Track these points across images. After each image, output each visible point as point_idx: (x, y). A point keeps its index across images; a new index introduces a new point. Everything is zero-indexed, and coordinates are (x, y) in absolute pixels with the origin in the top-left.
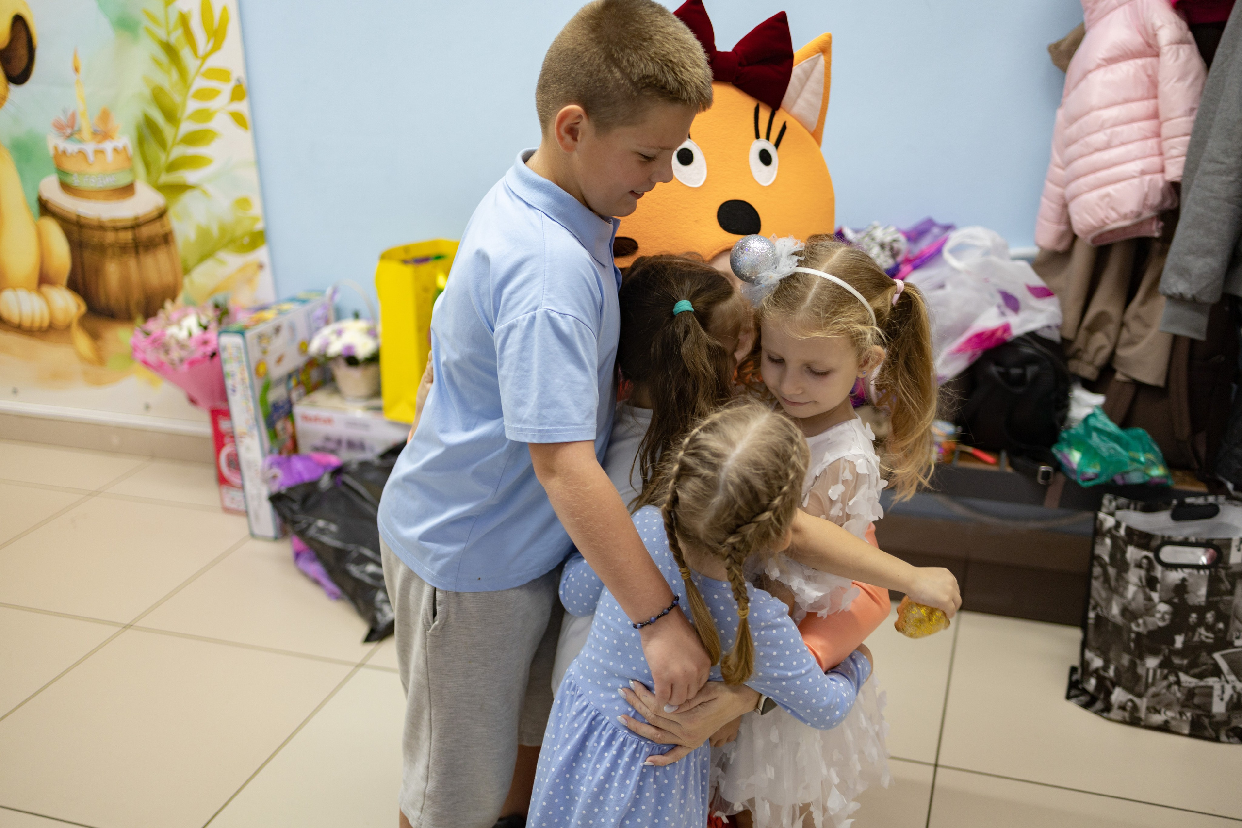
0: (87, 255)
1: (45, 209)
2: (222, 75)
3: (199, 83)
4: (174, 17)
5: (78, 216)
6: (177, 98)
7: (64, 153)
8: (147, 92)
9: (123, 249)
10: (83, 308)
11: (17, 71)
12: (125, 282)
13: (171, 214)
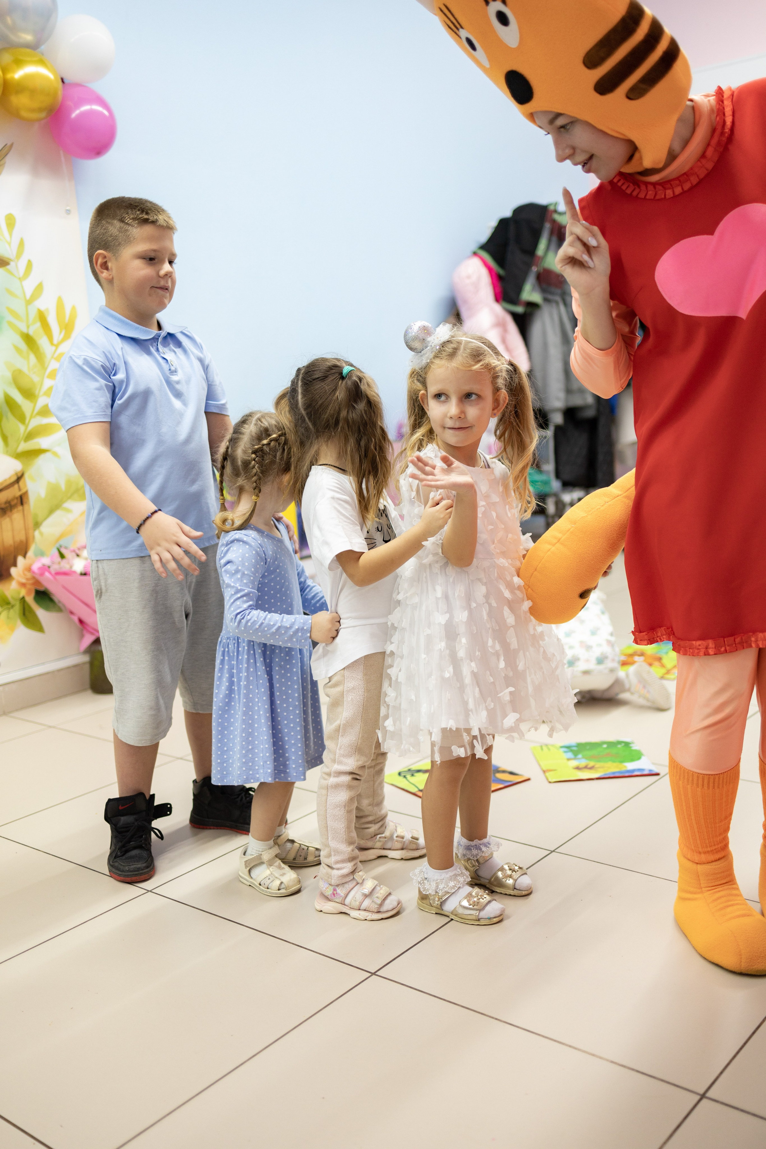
4: (33, 314)
6: (36, 379)
8: (9, 375)
13: (26, 476)
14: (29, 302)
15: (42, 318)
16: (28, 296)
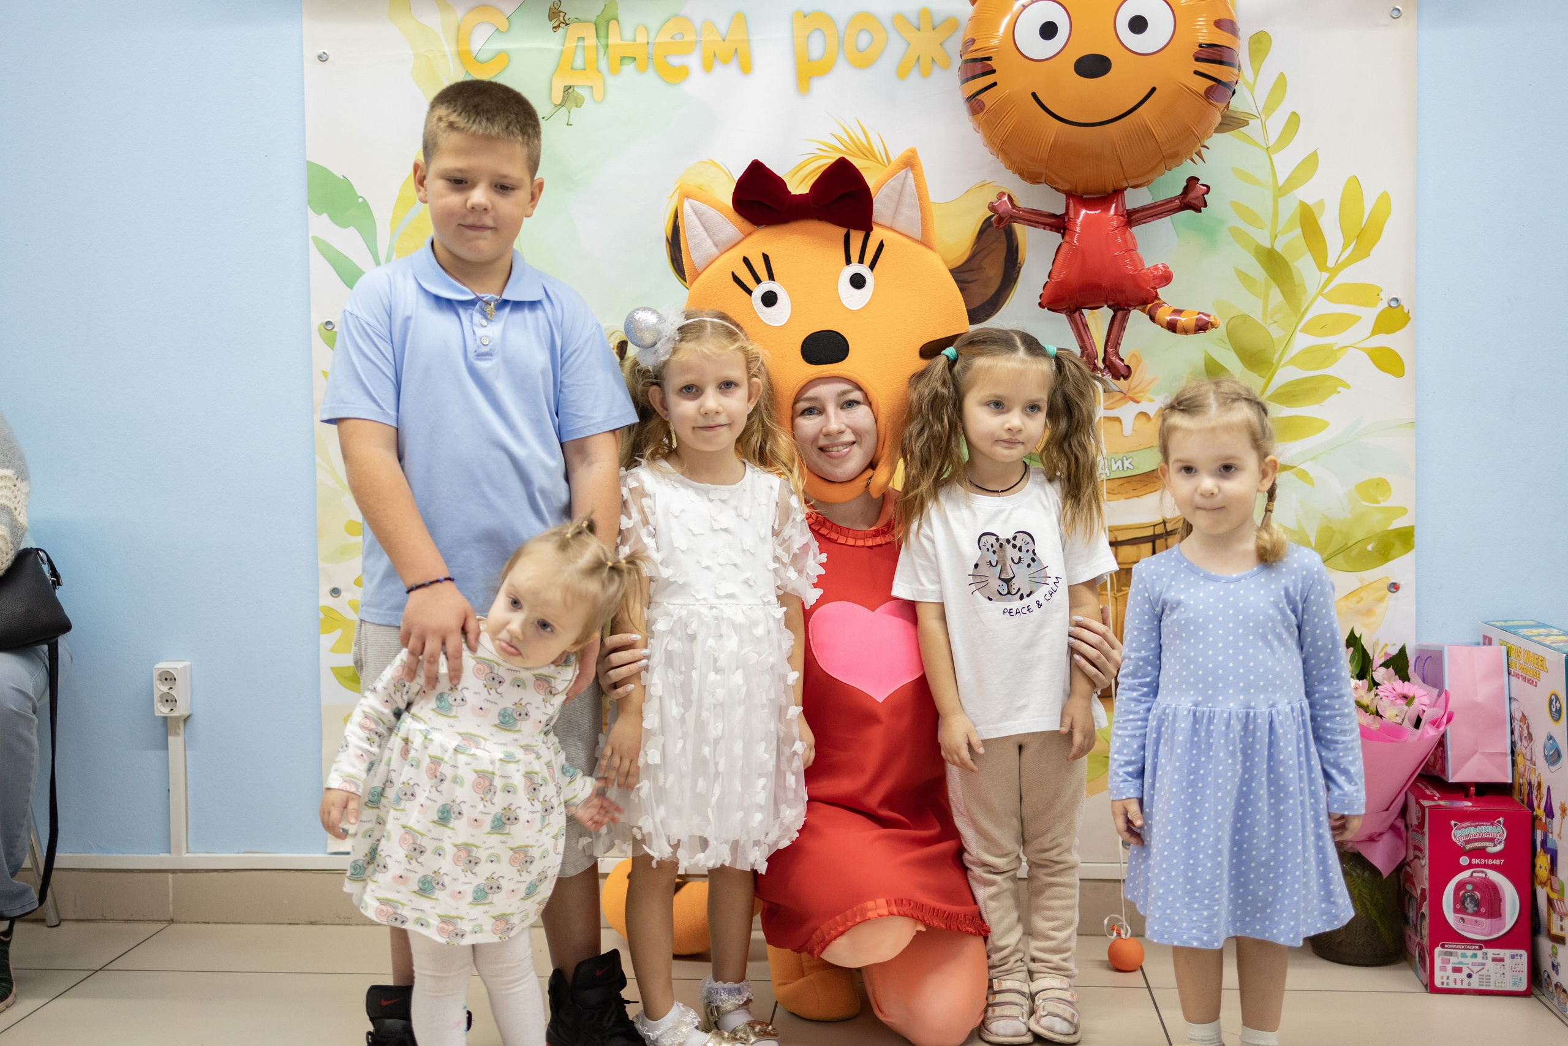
2: (1363, 294)
3: (1321, 307)
14: (1281, 192)
15: (1308, 222)
16: (1281, 181)
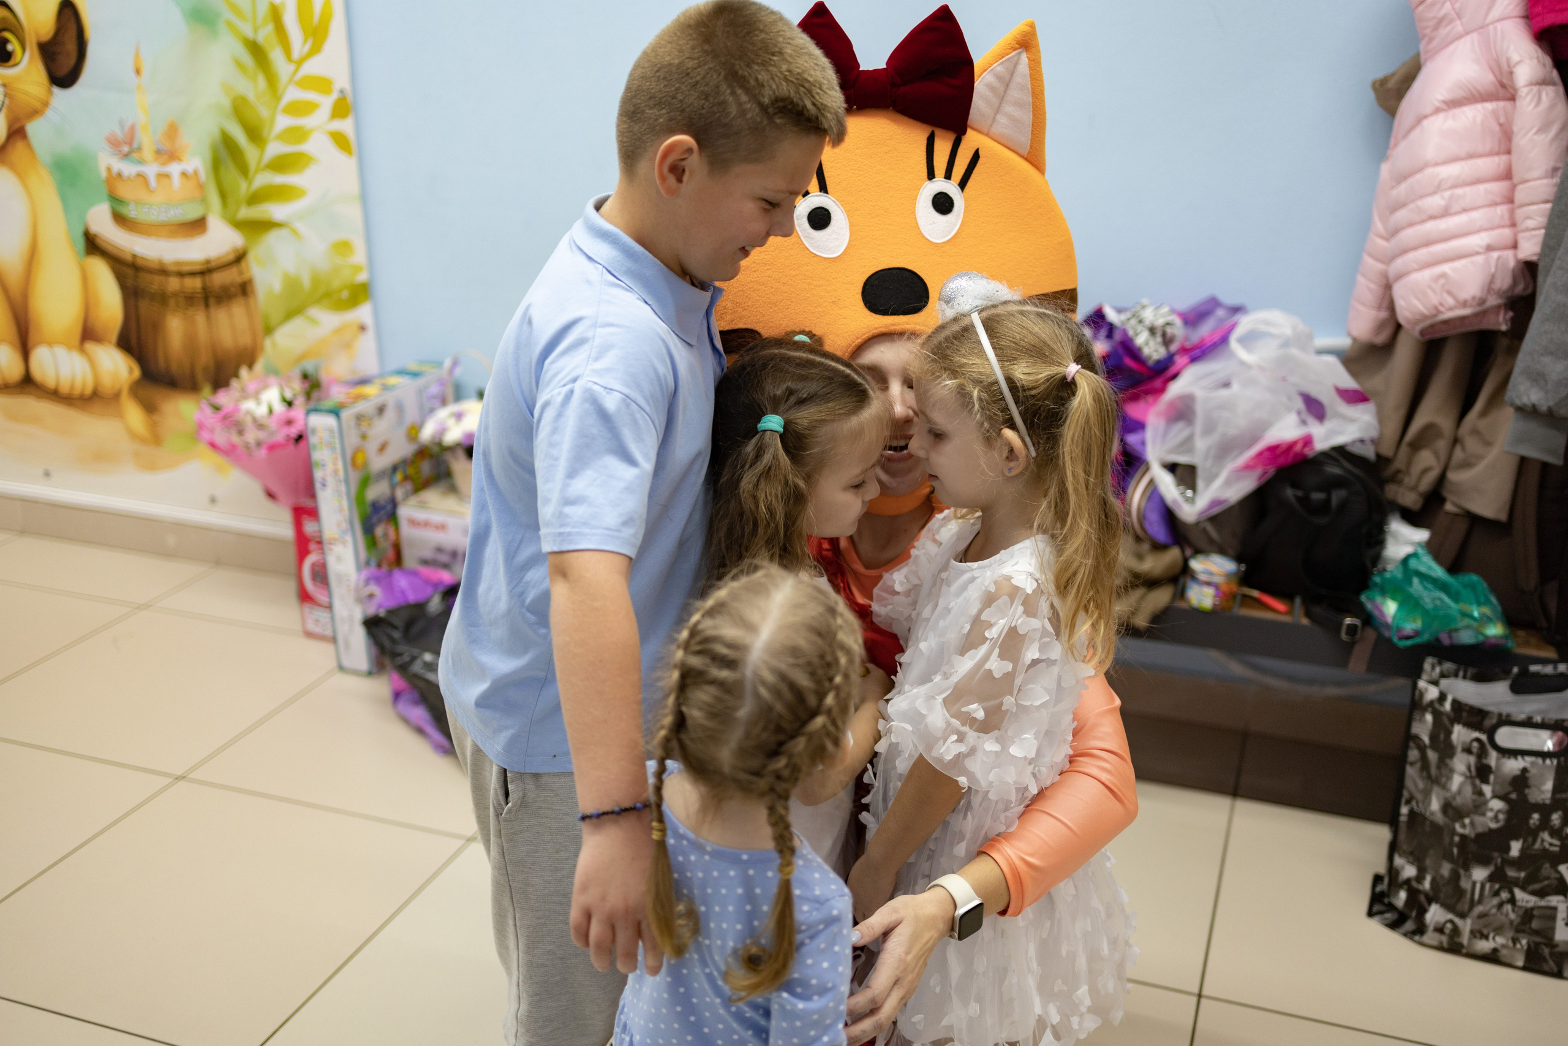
0: (144, 306)
1: (92, 245)
2: (322, 84)
4: (263, 10)
5: (134, 256)
6: (264, 112)
7: (119, 175)
8: (226, 103)
9: (189, 299)
10: (137, 373)
11: (64, 69)
12: (191, 342)
13: (252, 257)
15: (276, 19)
